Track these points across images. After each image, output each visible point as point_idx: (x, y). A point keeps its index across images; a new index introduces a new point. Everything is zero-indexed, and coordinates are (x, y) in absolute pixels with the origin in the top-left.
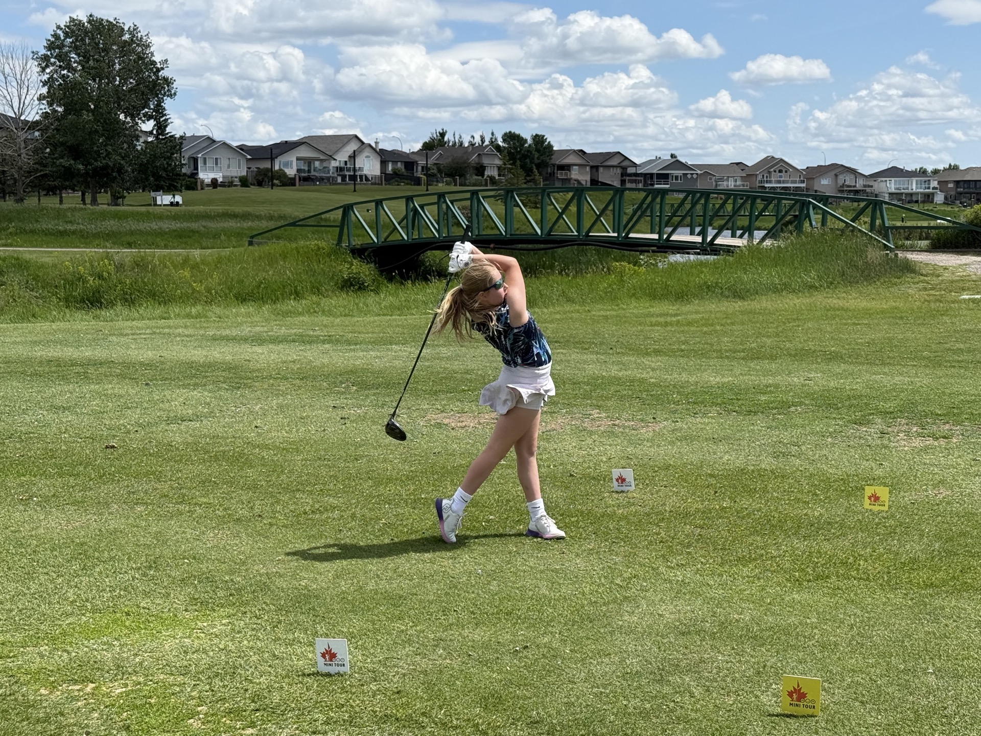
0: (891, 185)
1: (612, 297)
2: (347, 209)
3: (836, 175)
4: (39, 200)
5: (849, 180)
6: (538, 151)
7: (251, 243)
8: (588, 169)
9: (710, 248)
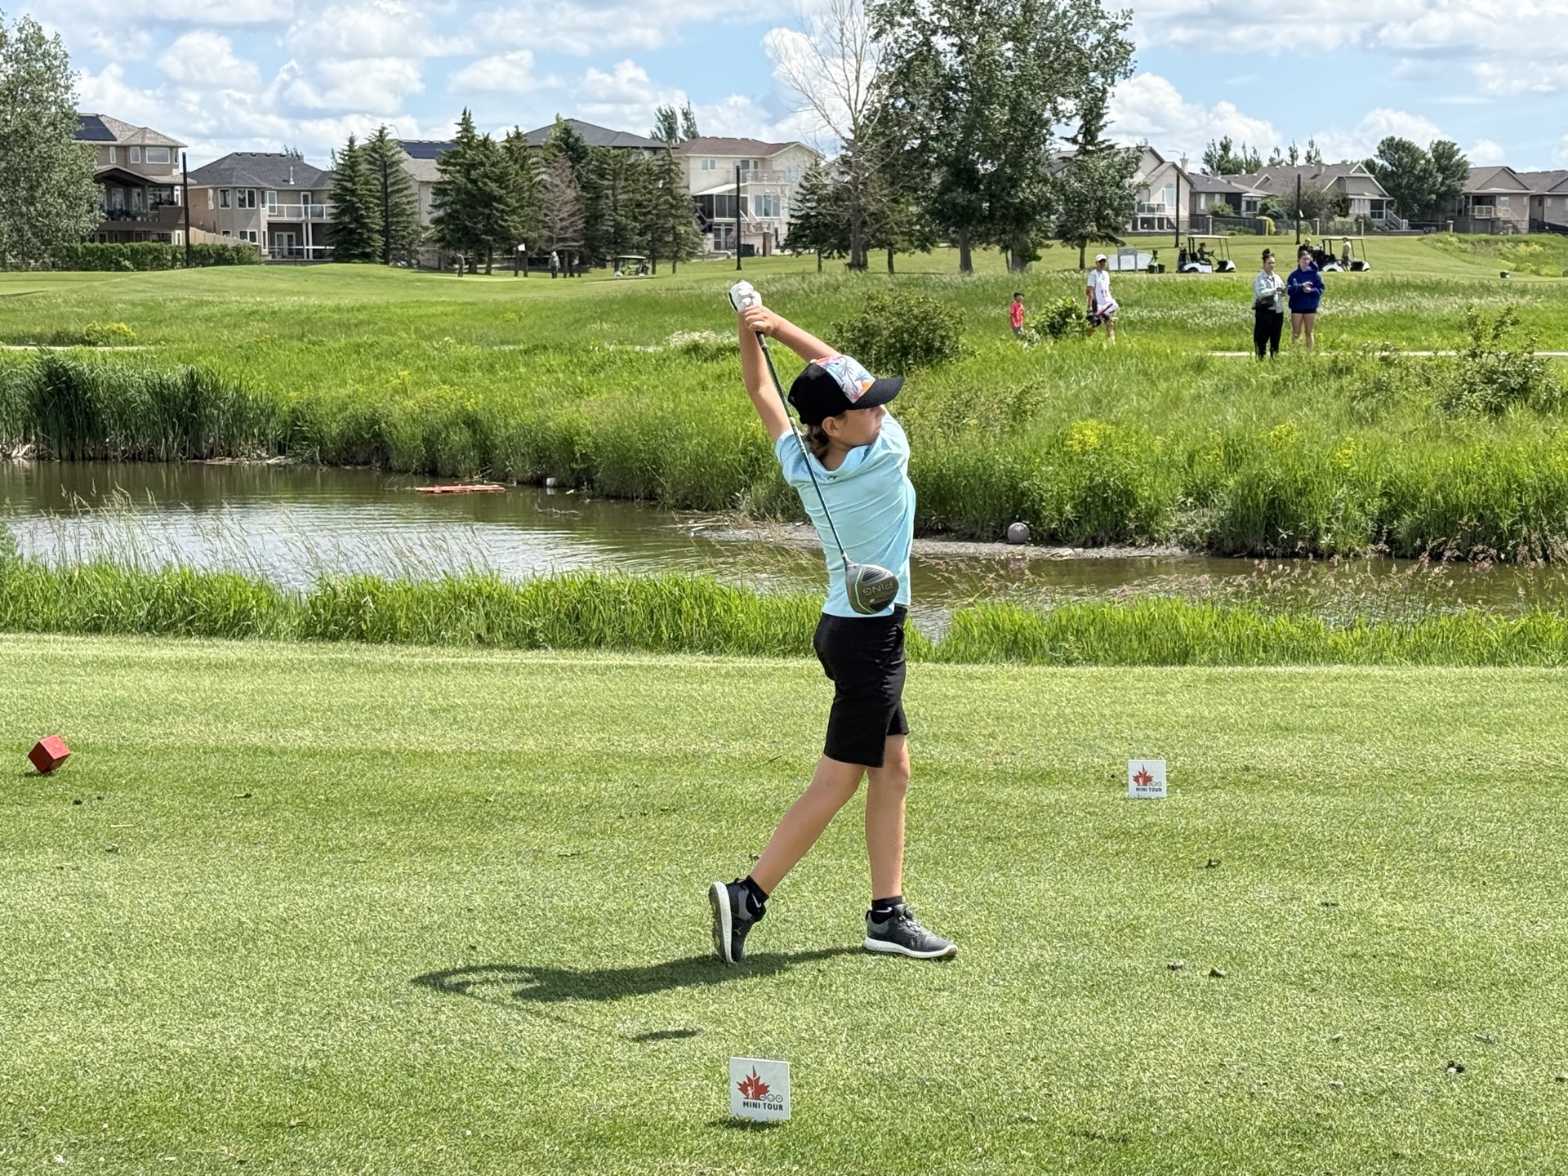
4: (820, 266)
6: (1442, 169)
8: (1526, 200)
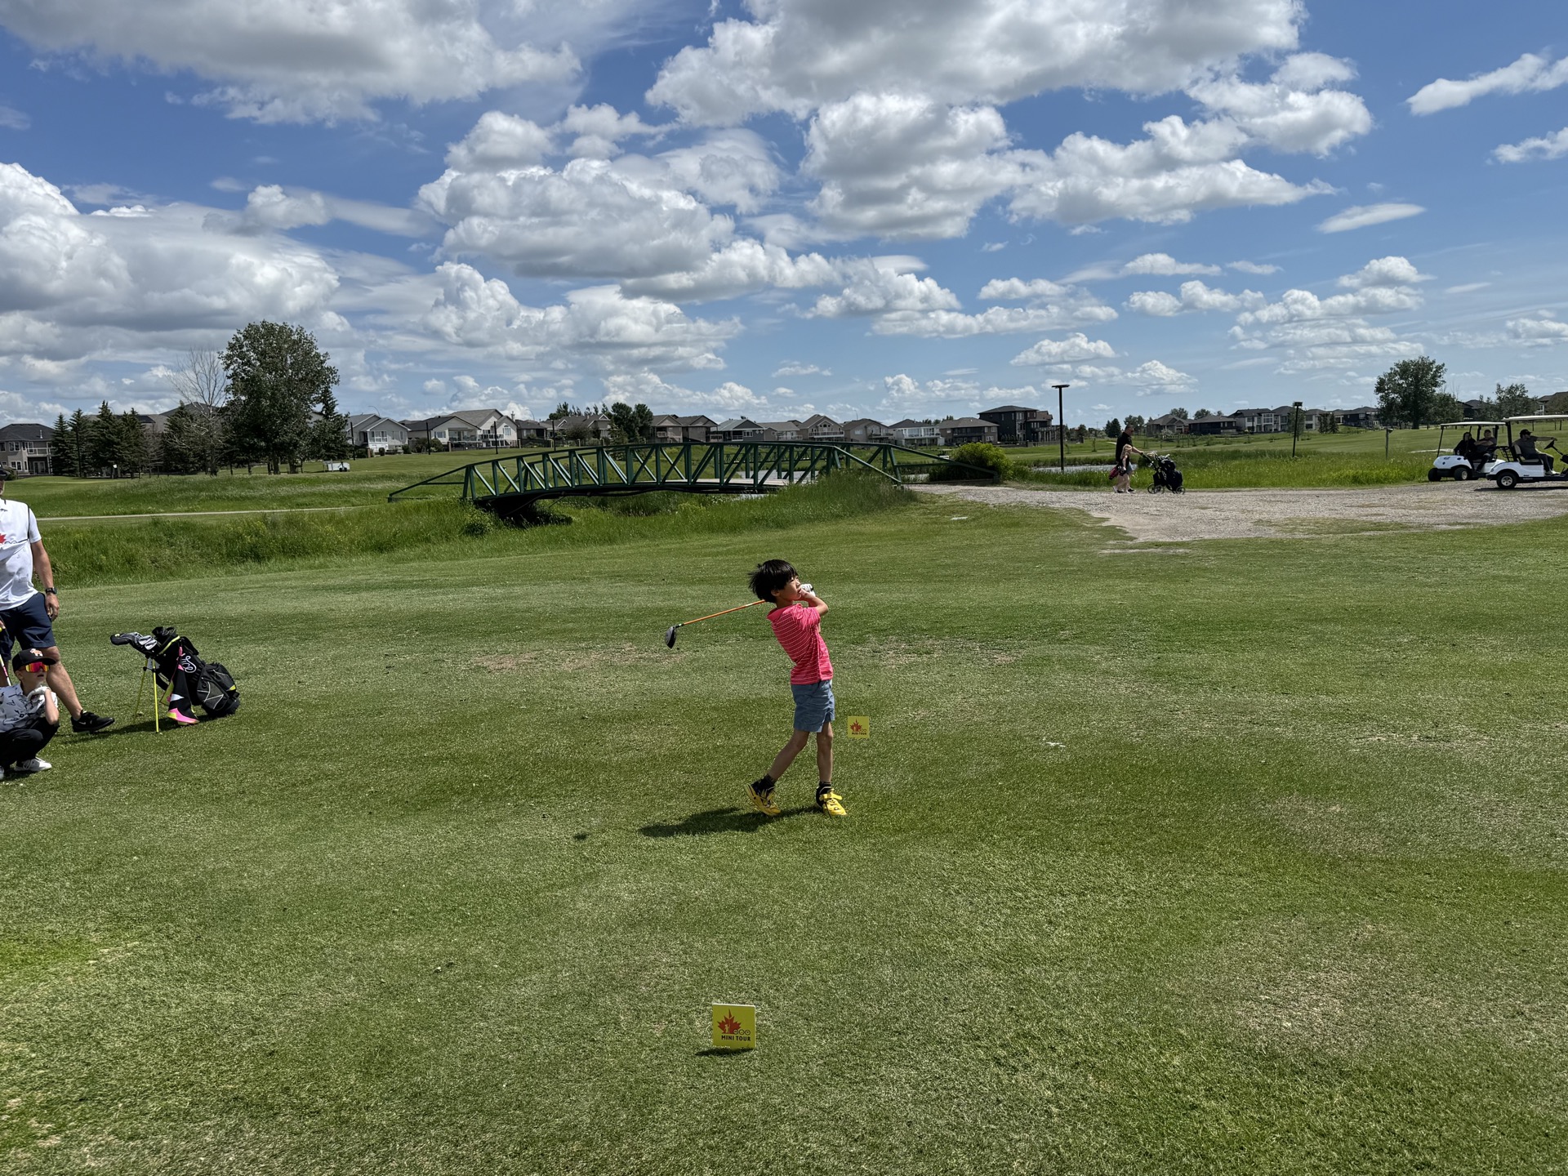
0: (907, 433)
1: (677, 532)
2: (470, 468)
3: (866, 427)
4: (231, 471)
5: (875, 430)
6: (641, 417)
7: (390, 500)
8: (680, 429)
9: (760, 488)
